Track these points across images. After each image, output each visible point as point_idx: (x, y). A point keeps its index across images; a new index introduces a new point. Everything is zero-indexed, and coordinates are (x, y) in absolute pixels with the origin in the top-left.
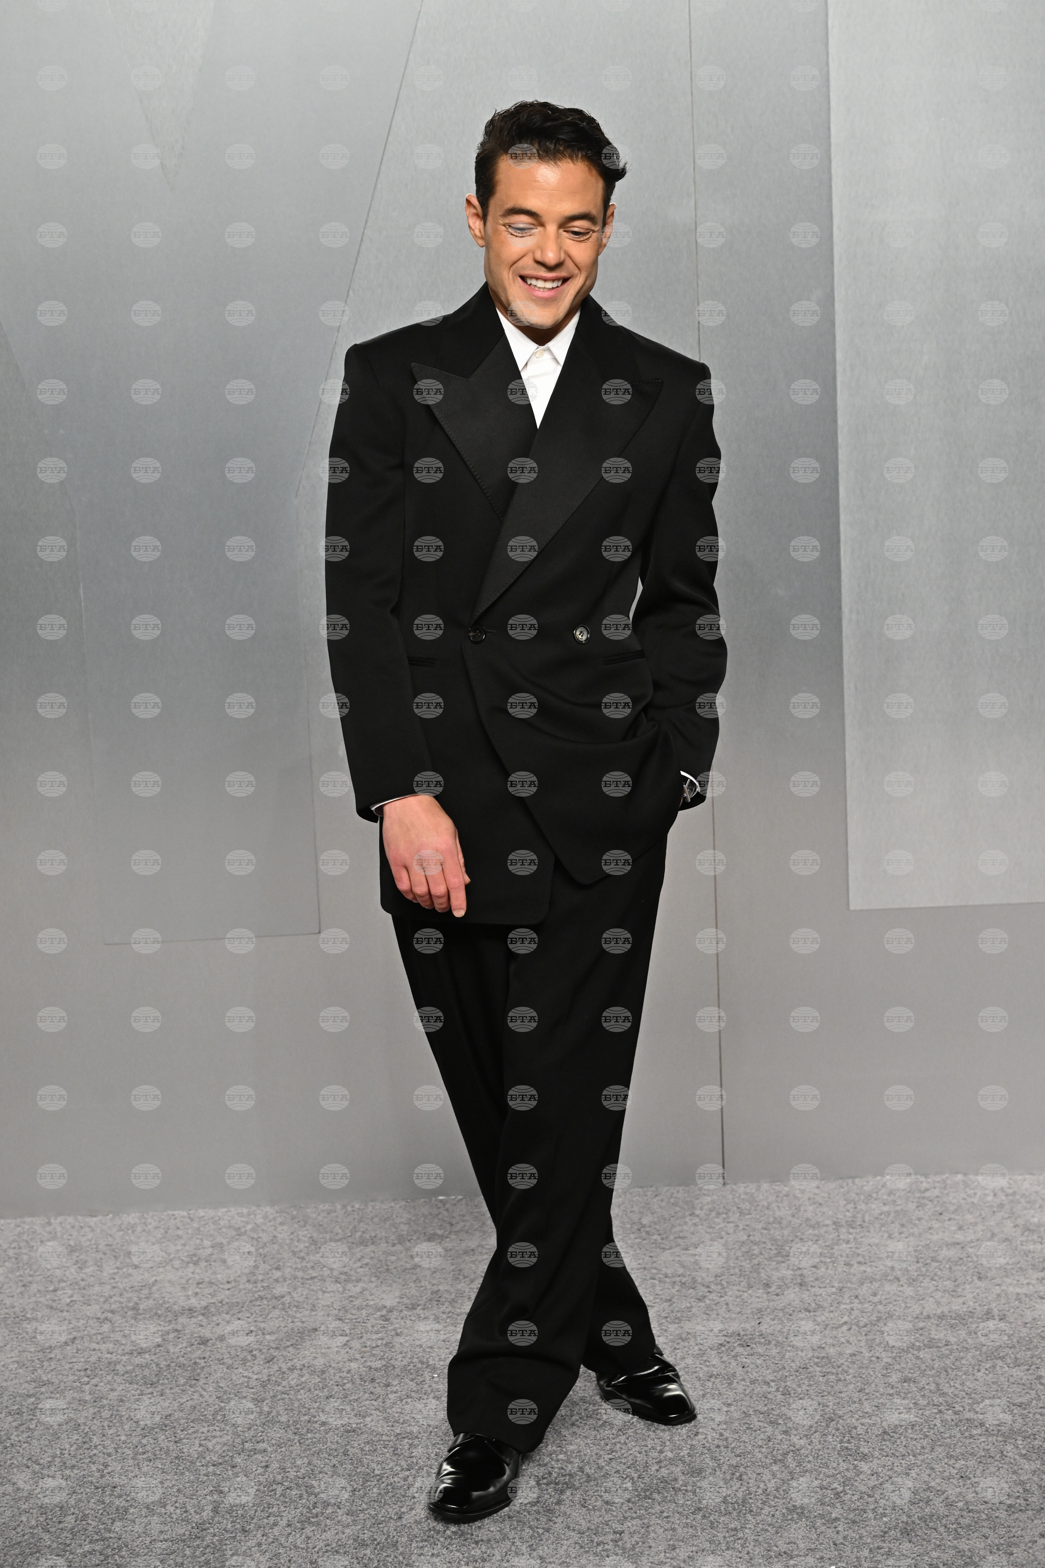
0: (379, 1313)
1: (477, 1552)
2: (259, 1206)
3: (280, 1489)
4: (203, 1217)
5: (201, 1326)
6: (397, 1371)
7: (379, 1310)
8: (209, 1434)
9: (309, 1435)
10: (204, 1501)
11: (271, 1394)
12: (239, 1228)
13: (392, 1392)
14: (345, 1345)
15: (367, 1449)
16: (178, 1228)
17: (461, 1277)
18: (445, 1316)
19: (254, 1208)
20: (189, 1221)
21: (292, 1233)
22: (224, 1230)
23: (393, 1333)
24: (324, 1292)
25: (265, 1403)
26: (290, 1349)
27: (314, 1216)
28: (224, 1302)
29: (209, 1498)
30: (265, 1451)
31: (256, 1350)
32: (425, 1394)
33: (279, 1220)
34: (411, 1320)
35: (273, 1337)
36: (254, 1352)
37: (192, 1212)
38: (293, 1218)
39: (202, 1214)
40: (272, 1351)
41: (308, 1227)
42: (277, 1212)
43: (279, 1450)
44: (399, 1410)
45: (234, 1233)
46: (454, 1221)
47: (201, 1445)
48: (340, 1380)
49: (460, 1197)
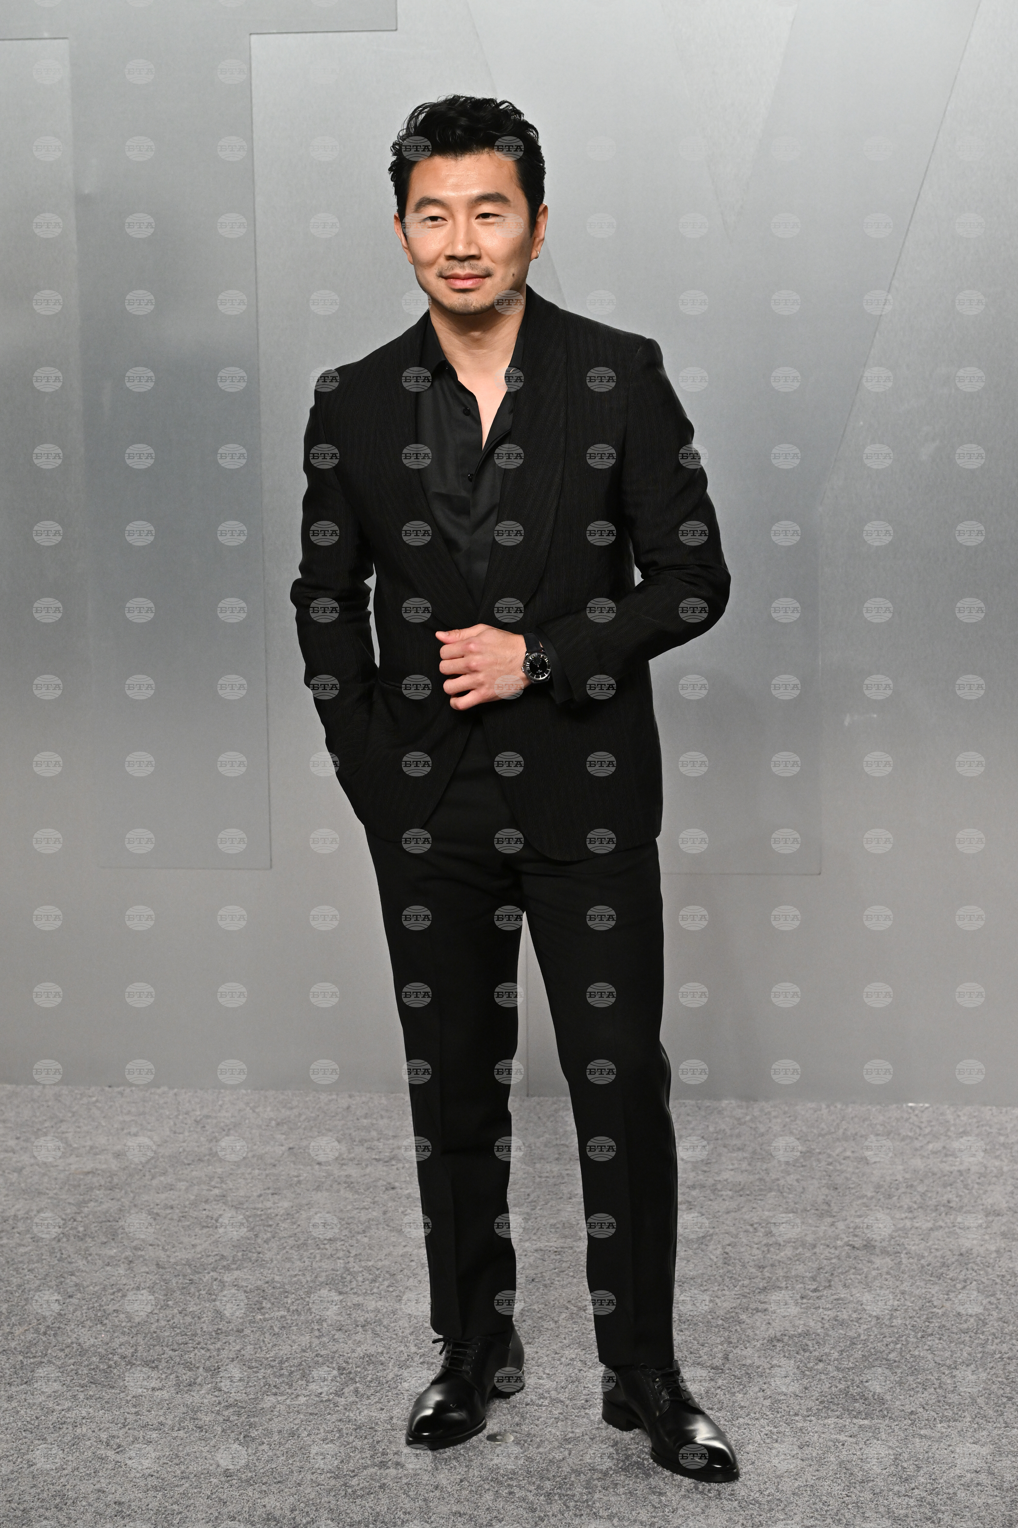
1: (949, 1413)
3: (780, 1345)
4: (709, 1107)
5: (711, 1200)
6: (878, 1251)
7: (859, 1198)
8: (720, 1293)
10: (716, 1349)
11: (771, 1262)
12: (739, 1119)
13: (874, 1269)
14: (832, 1225)
15: (855, 1315)
16: (688, 1115)
17: (930, 1174)
18: (915, 1206)
19: (752, 1102)
20: (697, 1109)
21: (785, 1126)
22: (727, 1119)
24: (813, 1178)
25: (766, 1270)
27: (803, 1113)
28: (729, 1181)
29: (720, 1347)
30: (766, 1310)
31: (757, 1223)
32: (902, 1273)
33: (774, 1114)
34: (887, 1208)
36: (755, 1226)
37: (699, 1101)
38: (785, 1113)
39: (708, 1104)
41: (798, 1122)
42: (771, 1107)
44: (879, 1285)
45: (736, 1122)
46: (923, 1125)
48: (829, 1255)
49: (927, 1105)
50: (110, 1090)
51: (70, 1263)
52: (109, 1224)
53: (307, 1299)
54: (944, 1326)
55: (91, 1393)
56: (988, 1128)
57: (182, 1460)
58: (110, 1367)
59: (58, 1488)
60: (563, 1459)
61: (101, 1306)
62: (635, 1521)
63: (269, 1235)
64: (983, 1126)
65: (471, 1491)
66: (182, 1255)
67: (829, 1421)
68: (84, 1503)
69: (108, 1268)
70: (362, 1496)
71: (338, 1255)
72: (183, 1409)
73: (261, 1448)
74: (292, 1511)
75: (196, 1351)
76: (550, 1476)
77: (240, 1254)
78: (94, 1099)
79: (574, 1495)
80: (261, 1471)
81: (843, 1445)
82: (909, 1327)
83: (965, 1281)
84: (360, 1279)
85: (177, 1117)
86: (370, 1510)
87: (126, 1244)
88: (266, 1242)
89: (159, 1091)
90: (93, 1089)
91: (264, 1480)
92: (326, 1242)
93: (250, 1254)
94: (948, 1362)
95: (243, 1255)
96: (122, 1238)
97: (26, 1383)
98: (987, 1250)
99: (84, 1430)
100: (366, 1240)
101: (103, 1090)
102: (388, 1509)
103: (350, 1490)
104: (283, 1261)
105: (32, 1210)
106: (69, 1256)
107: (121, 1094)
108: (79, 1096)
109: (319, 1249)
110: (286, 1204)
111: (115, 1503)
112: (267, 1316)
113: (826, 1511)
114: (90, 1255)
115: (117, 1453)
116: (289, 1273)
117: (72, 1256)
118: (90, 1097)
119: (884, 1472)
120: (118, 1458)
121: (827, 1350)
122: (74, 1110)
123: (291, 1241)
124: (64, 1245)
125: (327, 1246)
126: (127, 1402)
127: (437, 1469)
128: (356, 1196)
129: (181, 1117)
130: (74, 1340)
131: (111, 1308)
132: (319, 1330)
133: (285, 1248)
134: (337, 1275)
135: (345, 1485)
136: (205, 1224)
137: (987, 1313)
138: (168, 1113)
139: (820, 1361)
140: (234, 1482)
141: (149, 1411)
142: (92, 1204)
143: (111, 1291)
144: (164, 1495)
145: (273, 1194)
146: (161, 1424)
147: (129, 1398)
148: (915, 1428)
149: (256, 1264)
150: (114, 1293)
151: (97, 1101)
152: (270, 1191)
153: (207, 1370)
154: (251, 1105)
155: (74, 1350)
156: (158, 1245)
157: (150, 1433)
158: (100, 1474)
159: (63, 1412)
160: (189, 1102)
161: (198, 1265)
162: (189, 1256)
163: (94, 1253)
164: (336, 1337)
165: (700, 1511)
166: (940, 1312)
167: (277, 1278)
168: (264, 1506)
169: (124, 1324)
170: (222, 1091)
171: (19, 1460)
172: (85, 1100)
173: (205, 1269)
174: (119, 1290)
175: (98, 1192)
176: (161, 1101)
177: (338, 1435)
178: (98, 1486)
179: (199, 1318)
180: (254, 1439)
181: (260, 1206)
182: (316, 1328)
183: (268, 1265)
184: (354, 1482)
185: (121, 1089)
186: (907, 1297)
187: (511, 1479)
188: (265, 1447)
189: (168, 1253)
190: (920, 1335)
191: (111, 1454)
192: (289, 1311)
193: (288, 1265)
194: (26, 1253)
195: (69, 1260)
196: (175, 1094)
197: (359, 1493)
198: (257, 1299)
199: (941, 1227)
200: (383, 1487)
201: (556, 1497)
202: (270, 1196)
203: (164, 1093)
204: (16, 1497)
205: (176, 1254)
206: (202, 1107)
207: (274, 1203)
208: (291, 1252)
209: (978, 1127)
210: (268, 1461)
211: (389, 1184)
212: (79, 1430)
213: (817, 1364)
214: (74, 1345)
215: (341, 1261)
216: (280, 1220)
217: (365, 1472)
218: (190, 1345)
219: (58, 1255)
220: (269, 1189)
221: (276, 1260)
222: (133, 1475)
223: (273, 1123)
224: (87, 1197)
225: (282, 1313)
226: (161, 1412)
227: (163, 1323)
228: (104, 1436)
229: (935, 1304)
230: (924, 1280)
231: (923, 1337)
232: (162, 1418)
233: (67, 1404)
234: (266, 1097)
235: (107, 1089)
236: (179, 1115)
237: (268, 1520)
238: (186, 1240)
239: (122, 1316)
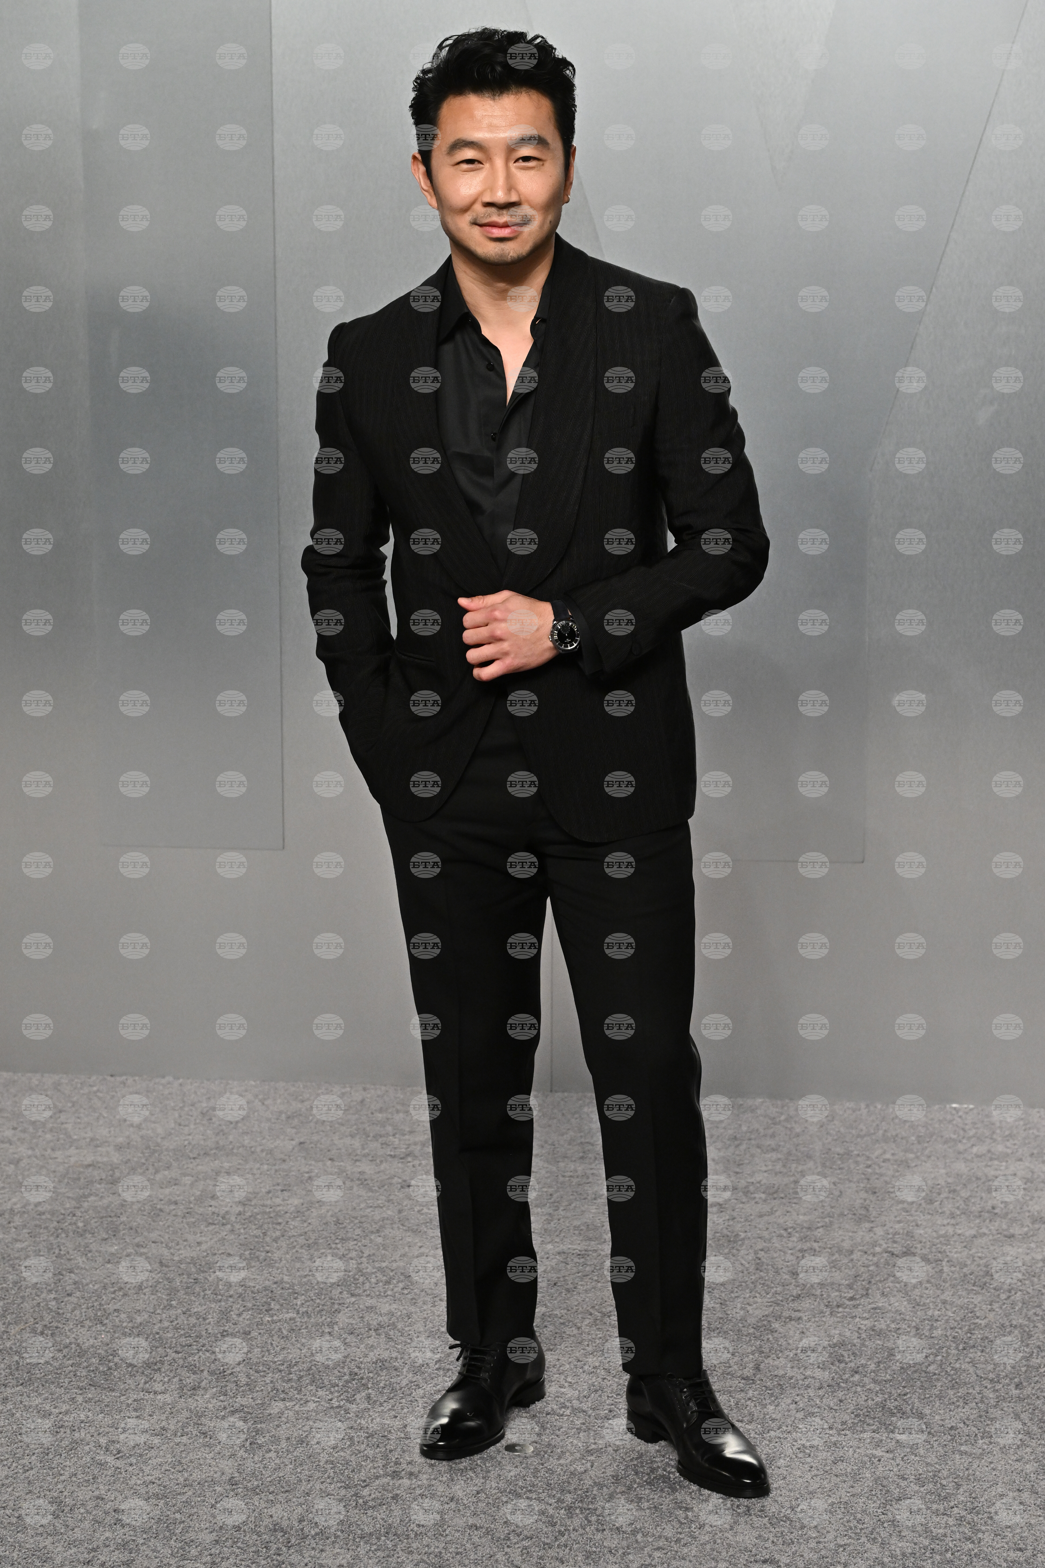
0: (901, 1206)
2: (791, 1099)
4: (741, 1105)
5: (743, 1203)
8: (751, 1300)
9: (840, 1309)
10: (746, 1359)
12: (774, 1118)
14: (870, 1231)
15: (893, 1326)
17: (974, 1179)
18: (958, 1213)
19: (787, 1101)
21: (822, 1126)
22: (761, 1118)
23: (914, 1224)
24: (850, 1181)
26: (821, 1230)
27: (841, 1113)
28: (762, 1183)
29: (751, 1356)
30: (800, 1318)
31: (791, 1228)
32: (944, 1281)
34: (929, 1213)
35: (806, 1218)
36: (789, 1230)
37: (732, 1099)
39: (741, 1102)
40: (804, 1230)
41: (835, 1122)
43: (813, 1320)
45: (770, 1122)
46: (967, 1127)
47: (742, 1308)
48: (866, 1262)
49: (971, 1106)
50: (112, 1079)
51: (70, 1260)
52: (109, 1219)
53: (318, 1301)
54: (987, 1338)
55: (90, 1396)
56: (1035, 1131)
57: (185, 1467)
58: (110, 1368)
59: (55, 1494)
60: (585, 1471)
61: (100, 1305)
62: (660, 1537)
63: (278, 1233)
64: (1030, 1129)
65: (489, 1503)
66: (186, 1253)
67: (865, 1435)
68: (82, 1511)
69: (109, 1266)
70: (373, 1507)
71: (350, 1255)
72: (186, 1414)
73: (268, 1455)
74: (300, 1521)
75: (201, 1353)
76: (572, 1488)
77: (247, 1253)
78: (95, 1089)
79: (596, 1509)
80: (268, 1479)
81: (879, 1460)
82: (950, 1338)
83: (1010, 1291)
84: (373, 1280)
85: (181, 1108)
86: (382, 1522)
87: (128, 1240)
88: (276, 1240)
89: (164, 1081)
90: (94, 1078)
91: (271, 1489)
92: (337, 1241)
93: (258, 1253)
94: (991, 1376)
95: (250, 1254)
96: (124, 1234)
97: (22, 1384)
98: (1033, 1259)
99: (83, 1434)
100: (379, 1240)
101: (105, 1079)
102: (401, 1521)
103: (361, 1501)
104: (292, 1260)
105: (29, 1204)
106: (68, 1253)
107: (124, 1083)
108: (79, 1085)
109: (331, 1248)
110: (296, 1201)
111: (115, 1511)
112: (275, 1318)
113: (861, 1529)
114: (90, 1251)
115: (117, 1458)
116: (298, 1274)
117: (71, 1252)
118: (91, 1086)
119: (922, 1489)
120: (119, 1463)
121: (863, 1362)
122: (75, 1099)
123: (301, 1240)
124: (63, 1241)
125: (339, 1246)
126: (128, 1405)
127: (452, 1480)
128: (370, 1194)
129: (186, 1109)
130: (73, 1340)
131: (111, 1307)
132: (330, 1333)
133: (294, 1247)
134: (349, 1276)
135: (356, 1495)
136: (211, 1221)
137: (1032, 1325)
138: (172, 1104)
139: (856, 1372)
140: (240, 1490)
141: (150, 1415)
142: (92, 1198)
143: (112, 1290)
144: (167, 1504)
145: (282, 1191)
146: (163, 1429)
147: (130, 1402)
148: (955, 1444)
149: (264, 1264)
150: (114, 1292)
151: (98, 1091)
152: (279, 1188)
153: (212, 1373)
154: (261, 1097)
155: (73, 1351)
156: (162, 1243)
157: (152, 1438)
158: (99, 1481)
159: (61, 1416)
160: (195, 1093)
161: (204, 1263)
162: (194, 1254)
163: (94, 1250)
164: (347, 1341)
165: (728, 1527)
166: (983, 1322)
167: (286, 1278)
168: (271, 1516)
169: (125, 1324)
170: (230, 1082)
171: (14, 1465)
172: (86, 1090)
173: (210, 1268)
174: (121, 1289)
175: (98, 1186)
176: (166, 1092)
177: (348, 1443)
178: (97, 1493)
179: (204, 1319)
180: (260, 1447)
181: (269, 1202)
182: (327, 1330)
183: (277, 1265)
184: (366, 1492)
185: (124, 1078)
186: (948, 1307)
187: (530, 1491)
188: (272, 1455)
189: (172, 1251)
190: (961, 1347)
191: (110, 1459)
192: (298, 1313)
193: (298, 1265)
194: (22, 1249)
195: (68, 1256)
196: (181, 1085)
197: (370, 1503)
198: (264, 1300)
199: (985, 1234)
200: (395, 1497)
201: (578, 1511)
202: (280, 1192)
203: (169, 1083)
204: (11, 1504)
205: (181, 1252)
206: (209, 1098)
207: (284, 1200)
208: (300, 1251)
209: (1025, 1130)
210: (275, 1469)
211: (405, 1181)
212: (77, 1435)
213: (852, 1376)
214: (73, 1346)
215: (354, 1262)
216: (290, 1218)
217: (377, 1482)
218: (195, 1347)
219: (57, 1251)
220: (278, 1184)
221: (286, 1260)
222: (133, 1482)
223: (283, 1116)
224: (87, 1192)
225: (291, 1315)
226: (163, 1417)
227: (166, 1324)
228: (103, 1441)
229: (978, 1314)
230: (966, 1289)
231: (964, 1349)
232: (164, 1423)
233: (65, 1408)
234: (276, 1089)
235: (109, 1078)
236: (184, 1106)
237: (275, 1530)
238: (190, 1237)
239: (123, 1316)
